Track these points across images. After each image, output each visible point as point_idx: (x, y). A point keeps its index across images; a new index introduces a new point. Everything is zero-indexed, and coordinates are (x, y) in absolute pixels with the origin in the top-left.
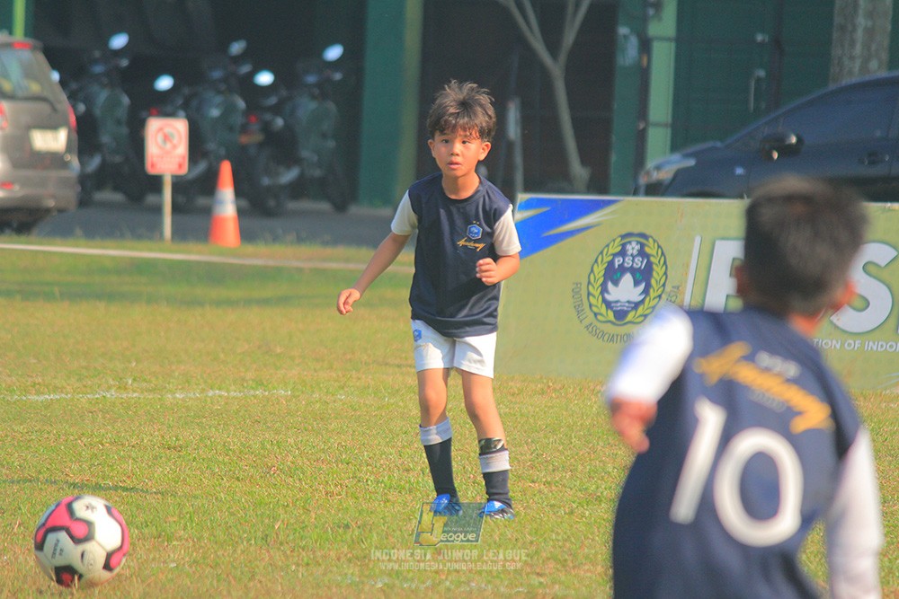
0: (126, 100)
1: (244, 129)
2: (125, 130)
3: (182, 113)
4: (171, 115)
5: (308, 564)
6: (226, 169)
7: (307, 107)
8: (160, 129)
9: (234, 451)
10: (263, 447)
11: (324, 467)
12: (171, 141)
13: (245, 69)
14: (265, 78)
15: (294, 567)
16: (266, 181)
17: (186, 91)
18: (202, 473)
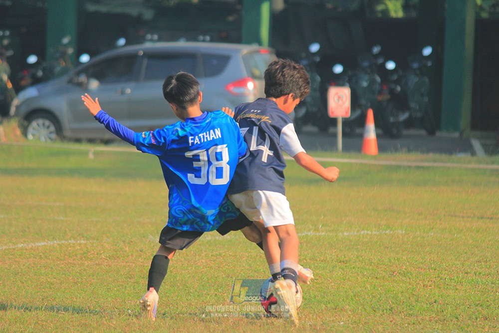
0: (318, 78)
1: (380, 92)
2: (318, 94)
3: (348, 85)
4: (342, 85)
5: (414, 323)
6: (370, 114)
7: (413, 80)
8: (337, 94)
9: (374, 264)
10: (390, 261)
11: (422, 271)
12: (342, 100)
13: (380, 61)
14: (391, 65)
15: (406, 325)
16: (392, 120)
17: (350, 73)
18: (358, 275)
